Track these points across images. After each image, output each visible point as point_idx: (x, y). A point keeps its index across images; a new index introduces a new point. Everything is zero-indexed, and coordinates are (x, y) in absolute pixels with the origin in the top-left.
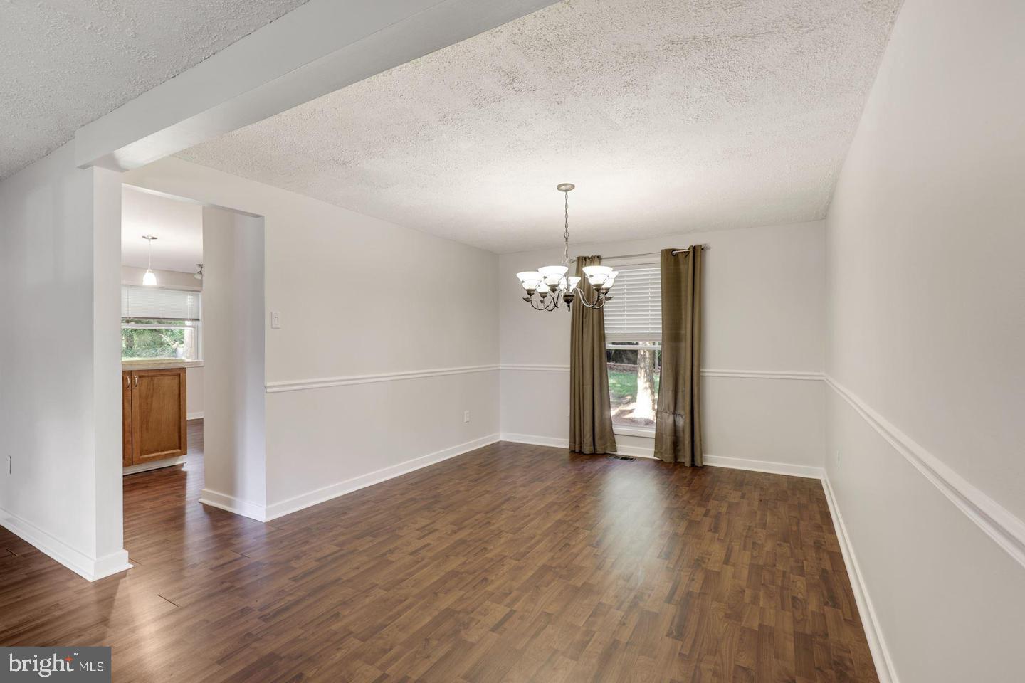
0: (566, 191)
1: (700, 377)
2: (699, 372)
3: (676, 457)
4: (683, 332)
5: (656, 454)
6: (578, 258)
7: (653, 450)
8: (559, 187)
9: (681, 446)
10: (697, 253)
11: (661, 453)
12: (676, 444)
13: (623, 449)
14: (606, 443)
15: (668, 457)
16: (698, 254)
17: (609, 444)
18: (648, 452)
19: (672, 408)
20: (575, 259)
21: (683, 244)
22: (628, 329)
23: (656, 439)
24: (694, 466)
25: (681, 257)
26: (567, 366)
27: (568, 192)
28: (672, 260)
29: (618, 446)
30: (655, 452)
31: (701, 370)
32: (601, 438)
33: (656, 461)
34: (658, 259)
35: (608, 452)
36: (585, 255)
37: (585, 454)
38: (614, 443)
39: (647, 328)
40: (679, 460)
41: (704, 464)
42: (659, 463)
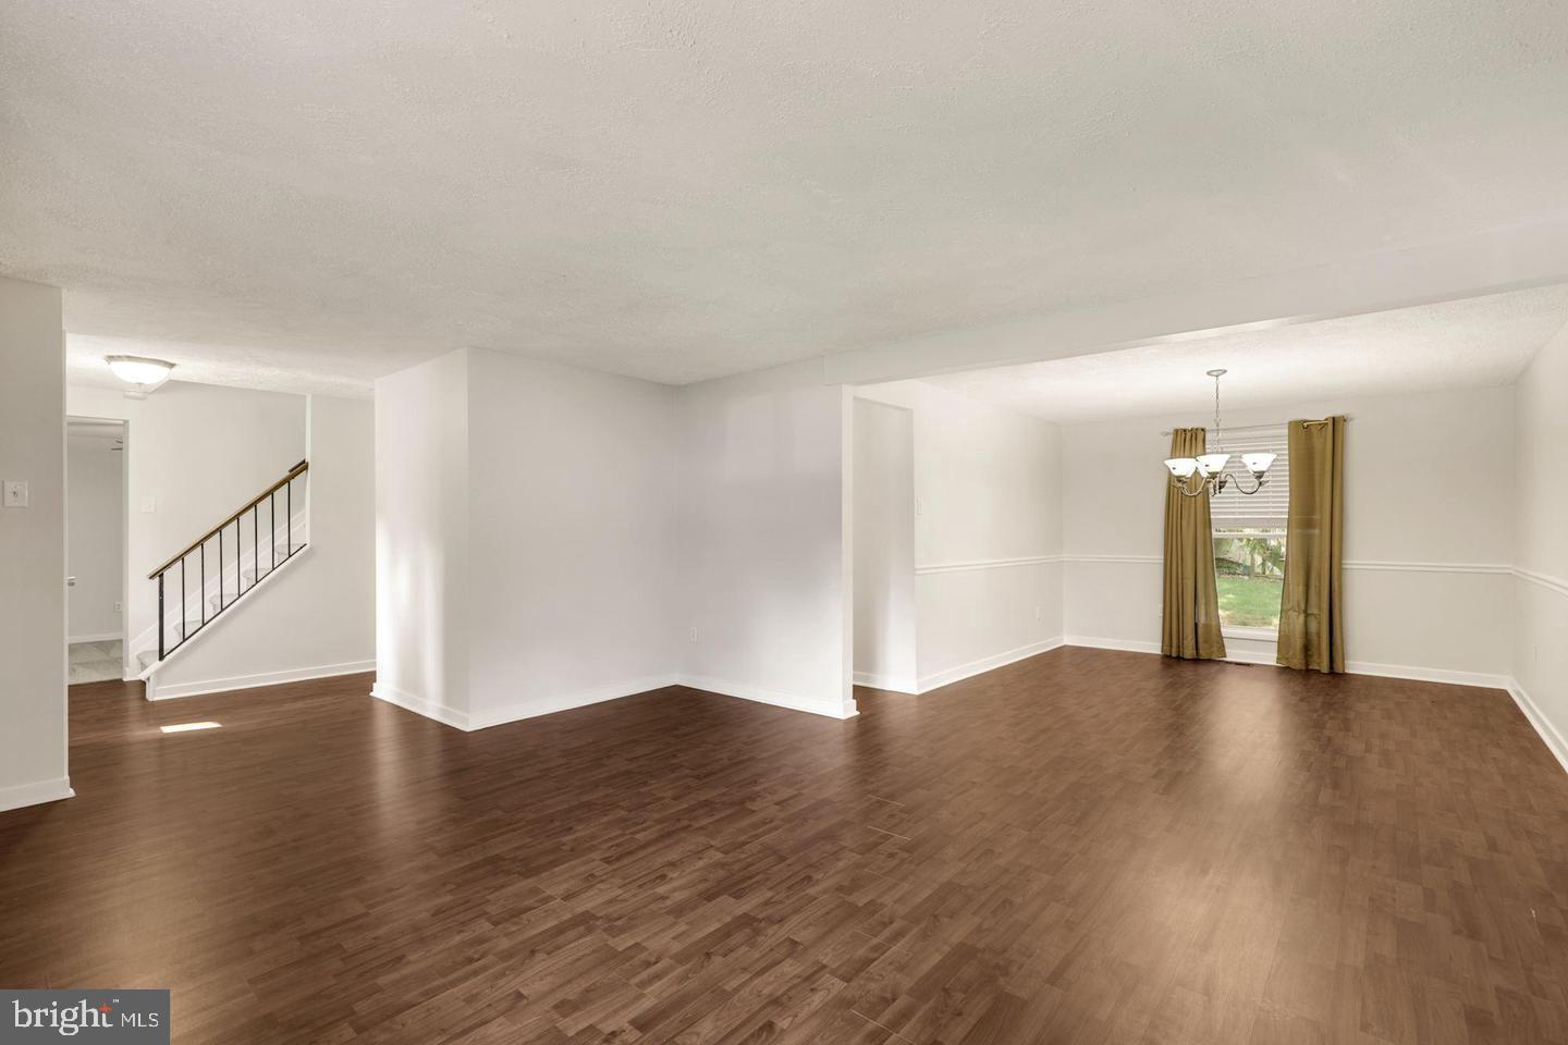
0: (1217, 376)
1: (1341, 569)
2: (1340, 564)
3: (1307, 664)
4: (1317, 517)
5: (1278, 659)
6: (1177, 431)
7: (1276, 655)
8: (1208, 373)
9: (1314, 651)
10: (1336, 425)
11: (1287, 659)
12: (1307, 648)
13: (1233, 654)
14: (1212, 647)
15: (1297, 663)
16: (1339, 427)
17: (1215, 649)
18: (1270, 658)
19: (1303, 606)
20: (1172, 431)
21: (1320, 414)
22: (1240, 513)
23: (1279, 642)
24: (1332, 672)
25: (1315, 431)
26: (1157, 557)
28: (1303, 433)
29: (1228, 650)
31: (1344, 562)
32: (1206, 642)
33: (1280, 668)
34: (1286, 431)
35: (1214, 657)
36: (1183, 427)
37: (1185, 660)
38: (1222, 646)
39: (1267, 513)
40: (1311, 667)
41: (1346, 671)
42: (1285, 671)
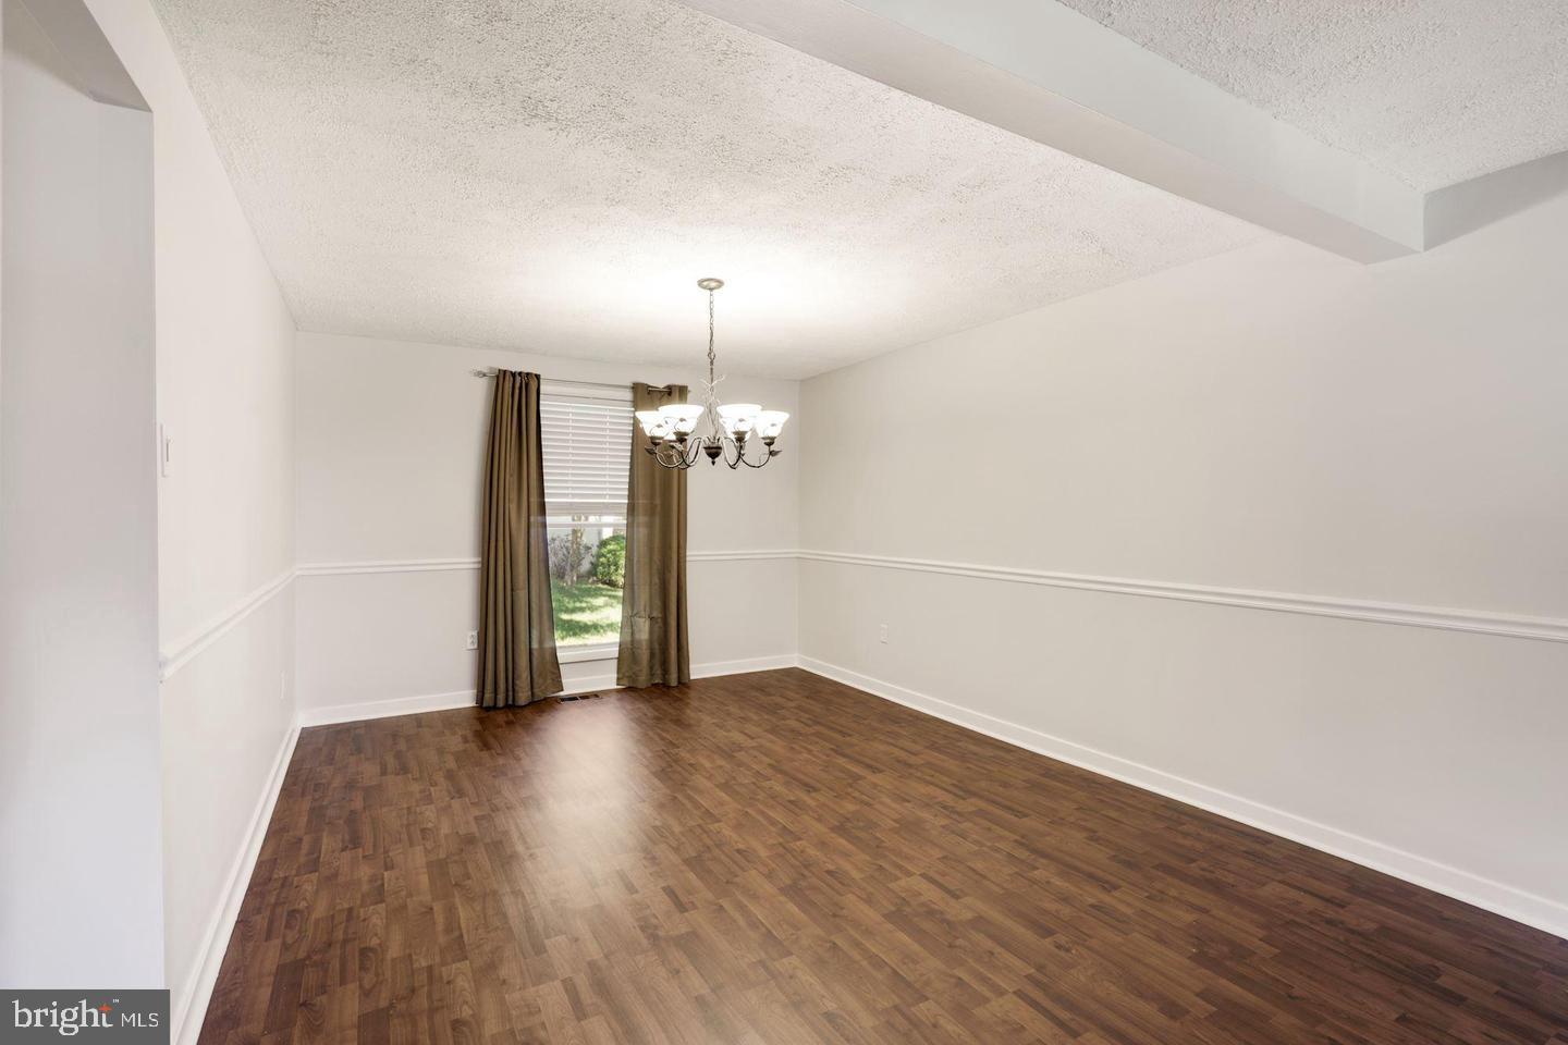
0: (711, 289)
3: (651, 679)
5: (619, 680)
7: (616, 675)
11: (627, 678)
13: (572, 684)
14: (548, 680)
17: (551, 683)
18: (608, 680)
19: (648, 610)
23: (619, 659)
24: (681, 682)
27: (714, 291)
29: (564, 681)
30: (618, 679)
32: (540, 675)
33: (618, 691)
35: (551, 695)
37: (525, 706)
38: (559, 677)
40: (654, 682)
41: (690, 678)
42: (624, 693)
